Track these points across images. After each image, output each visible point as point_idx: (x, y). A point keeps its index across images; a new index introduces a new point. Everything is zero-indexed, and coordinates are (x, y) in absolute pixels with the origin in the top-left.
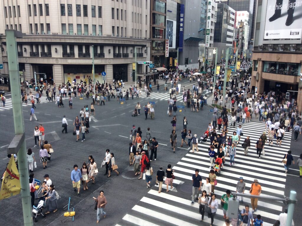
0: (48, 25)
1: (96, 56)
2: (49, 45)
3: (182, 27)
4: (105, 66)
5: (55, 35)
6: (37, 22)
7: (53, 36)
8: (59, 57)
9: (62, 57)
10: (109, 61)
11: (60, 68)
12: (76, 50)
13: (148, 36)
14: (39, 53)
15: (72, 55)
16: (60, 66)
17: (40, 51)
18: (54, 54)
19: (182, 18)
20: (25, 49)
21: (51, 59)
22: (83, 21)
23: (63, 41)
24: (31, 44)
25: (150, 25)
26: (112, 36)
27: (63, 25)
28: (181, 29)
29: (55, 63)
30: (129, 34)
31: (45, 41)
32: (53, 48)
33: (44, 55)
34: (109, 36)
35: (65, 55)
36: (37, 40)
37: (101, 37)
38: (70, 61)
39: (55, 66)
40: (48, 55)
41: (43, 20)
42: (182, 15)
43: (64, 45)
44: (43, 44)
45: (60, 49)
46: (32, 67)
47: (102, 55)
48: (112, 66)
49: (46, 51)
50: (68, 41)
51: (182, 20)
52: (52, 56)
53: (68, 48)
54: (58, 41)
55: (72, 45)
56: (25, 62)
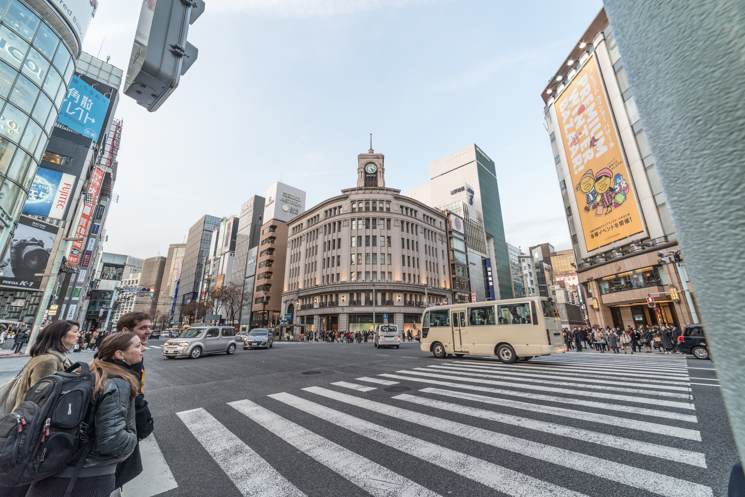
0: (338, 275)
1: (384, 303)
2: (337, 293)
3: (491, 281)
4: (394, 315)
5: (343, 283)
6: (329, 273)
7: (341, 284)
8: (345, 305)
9: (348, 305)
10: (399, 309)
11: (346, 317)
12: (363, 296)
13: (448, 287)
14: (327, 302)
15: (357, 303)
16: (346, 315)
17: (328, 300)
18: (341, 304)
19: (489, 271)
21: (337, 308)
22: (371, 268)
23: (350, 288)
25: (450, 276)
26: (402, 282)
27: (352, 273)
28: (491, 284)
29: (341, 312)
30: (424, 282)
31: (334, 289)
32: (340, 297)
34: (399, 282)
35: (352, 303)
36: (327, 290)
37: (390, 283)
38: (356, 310)
39: (341, 315)
40: (334, 304)
41: (334, 270)
42: (489, 269)
43: (351, 293)
44: (331, 293)
45: (347, 297)
46: (320, 317)
47: (390, 303)
48: (402, 314)
49: (334, 300)
50: (356, 288)
51: (489, 274)
52: (339, 305)
53: (355, 295)
54: (346, 289)
55: (359, 292)
56: (314, 314)
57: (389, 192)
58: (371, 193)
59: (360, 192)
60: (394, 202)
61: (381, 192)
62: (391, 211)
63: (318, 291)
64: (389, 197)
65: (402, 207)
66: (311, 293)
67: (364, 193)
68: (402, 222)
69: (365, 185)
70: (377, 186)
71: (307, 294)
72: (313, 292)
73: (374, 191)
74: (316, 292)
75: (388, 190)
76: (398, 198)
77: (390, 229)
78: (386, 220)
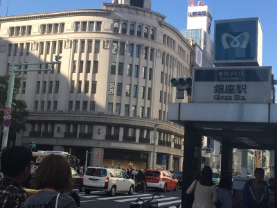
0: (93, 103)
1: (142, 141)
2: (91, 124)
4: (149, 153)
5: (100, 114)
6: (80, 99)
8: (102, 139)
9: (104, 139)
10: (154, 148)
12: (121, 131)
14: (76, 134)
15: (116, 138)
16: (101, 149)
18: (96, 136)
20: (59, 128)
21: (91, 141)
23: (108, 121)
24: (68, 123)
26: (158, 120)
27: (110, 104)
29: (95, 146)
31: (87, 120)
32: (96, 128)
34: (155, 120)
35: (109, 137)
36: (77, 119)
37: (149, 120)
38: (114, 145)
39: (94, 149)
43: (109, 126)
45: (103, 130)
48: (156, 154)
49: (86, 131)
50: (114, 122)
52: (93, 138)
53: (113, 129)
54: (103, 121)
55: (117, 126)
56: (56, 144)
59: (126, 10)
60: (159, 29)
61: (148, 15)
62: (156, 39)
63: (62, 119)
64: (154, 23)
65: (165, 36)
66: (49, 119)
67: (130, 13)
68: (164, 54)
69: (131, 5)
70: (142, 6)
71: (41, 119)
72: (54, 119)
74: (59, 119)
76: (163, 25)
77: (152, 59)
78: (150, 49)
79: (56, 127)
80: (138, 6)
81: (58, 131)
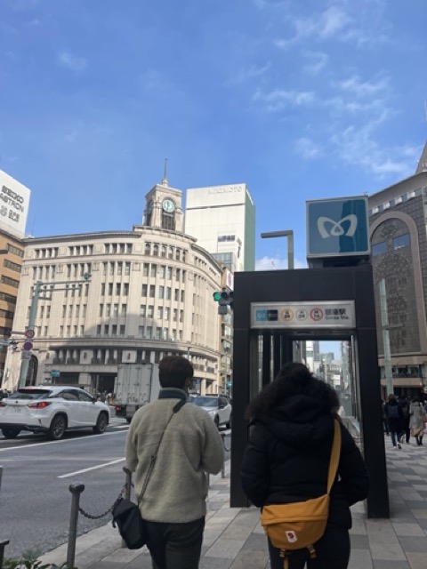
0: (123, 328)
2: (120, 349)
5: (131, 338)
7: (127, 339)
12: (153, 356)
14: (104, 359)
17: (107, 356)
20: (85, 354)
23: (139, 345)
24: (95, 349)
27: (142, 328)
31: (117, 344)
32: (125, 354)
33: (112, 361)
34: (188, 343)
43: (139, 351)
44: (111, 349)
45: (134, 355)
46: (90, 377)
49: (115, 356)
50: (145, 346)
53: (144, 353)
54: (133, 345)
55: (148, 351)
56: (82, 371)
57: (187, 240)
58: (169, 237)
59: (157, 232)
60: (190, 252)
61: (180, 238)
62: (187, 261)
64: (186, 246)
65: (196, 258)
67: (161, 235)
68: (195, 275)
69: (163, 227)
70: (174, 229)
71: (66, 344)
73: (172, 235)
74: (85, 344)
75: (187, 237)
76: (194, 248)
77: (184, 281)
78: (181, 272)
79: (82, 353)
80: (169, 229)
81: (85, 357)
